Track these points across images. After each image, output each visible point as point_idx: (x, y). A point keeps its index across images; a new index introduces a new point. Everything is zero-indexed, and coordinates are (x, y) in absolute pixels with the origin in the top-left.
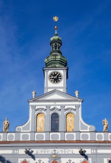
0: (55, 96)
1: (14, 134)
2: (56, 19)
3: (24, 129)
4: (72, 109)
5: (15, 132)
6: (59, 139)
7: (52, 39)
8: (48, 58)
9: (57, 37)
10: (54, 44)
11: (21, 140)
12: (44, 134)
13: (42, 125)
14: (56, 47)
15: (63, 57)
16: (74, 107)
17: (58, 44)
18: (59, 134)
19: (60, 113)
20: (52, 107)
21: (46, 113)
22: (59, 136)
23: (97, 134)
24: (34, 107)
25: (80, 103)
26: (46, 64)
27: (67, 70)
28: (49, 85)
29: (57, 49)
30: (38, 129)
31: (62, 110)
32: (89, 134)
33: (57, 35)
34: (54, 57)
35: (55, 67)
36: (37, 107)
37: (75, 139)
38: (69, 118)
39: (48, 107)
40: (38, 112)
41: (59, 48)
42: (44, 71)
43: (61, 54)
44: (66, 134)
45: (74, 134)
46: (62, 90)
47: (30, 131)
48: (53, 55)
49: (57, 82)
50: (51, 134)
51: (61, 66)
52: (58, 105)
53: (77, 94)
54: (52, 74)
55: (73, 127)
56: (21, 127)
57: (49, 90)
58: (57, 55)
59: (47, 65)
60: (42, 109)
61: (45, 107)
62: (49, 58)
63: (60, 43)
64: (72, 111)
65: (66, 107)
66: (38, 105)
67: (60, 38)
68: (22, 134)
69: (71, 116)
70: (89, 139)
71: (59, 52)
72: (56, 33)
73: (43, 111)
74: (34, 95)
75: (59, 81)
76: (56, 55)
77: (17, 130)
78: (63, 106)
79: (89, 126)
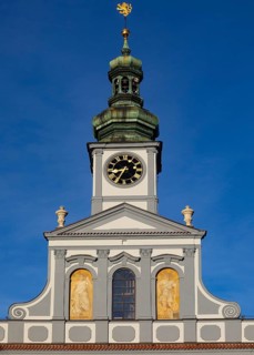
0: (124, 223)
1: (5, 326)
2: (124, 9)
3: (33, 311)
4: (173, 257)
5: (7, 320)
6: (137, 340)
7: (113, 63)
8: (101, 115)
9: (128, 59)
10: (120, 78)
11: (26, 340)
12: (92, 326)
13: (87, 301)
14: (125, 85)
15: (146, 112)
16: (179, 253)
17: (130, 78)
18: (136, 326)
19: (137, 269)
20: (113, 253)
21: (96, 269)
22: (135, 331)
23: (245, 324)
24: (61, 252)
25: (198, 241)
26: (96, 132)
27: (159, 149)
28: (108, 190)
29: (130, 91)
30: (75, 312)
31: (145, 260)
32: (222, 325)
33: (128, 52)
34: (121, 114)
35: (124, 140)
36: (70, 253)
37: (181, 340)
38: (164, 282)
39: (103, 251)
40: (75, 265)
41: (134, 88)
42: (90, 151)
43: (142, 105)
44: (156, 325)
45: (180, 326)
46: (143, 205)
47: (50, 318)
48: (118, 109)
49: (128, 182)
50: (112, 326)
51: (141, 139)
52: (133, 248)
53: (187, 217)
54: (114, 161)
55: (175, 308)
56: (25, 307)
57: (106, 206)
58: (130, 109)
59: (99, 135)
60: (87, 258)
61: (93, 253)
62: (106, 117)
63: (136, 75)
64: (175, 264)
65: (156, 253)
66: (74, 246)
67: (138, 62)
68: (27, 326)
69: (170, 277)
70: (222, 339)
71: (135, 98)
72: (125, 46)
73: (88, 264)
74: (61, 218)
75: (135, 179)
76: (125, 109)
77: (13, 314)
78: (146, 251)
79: (223, 305)
